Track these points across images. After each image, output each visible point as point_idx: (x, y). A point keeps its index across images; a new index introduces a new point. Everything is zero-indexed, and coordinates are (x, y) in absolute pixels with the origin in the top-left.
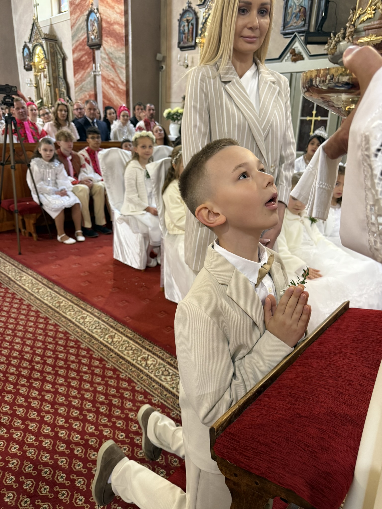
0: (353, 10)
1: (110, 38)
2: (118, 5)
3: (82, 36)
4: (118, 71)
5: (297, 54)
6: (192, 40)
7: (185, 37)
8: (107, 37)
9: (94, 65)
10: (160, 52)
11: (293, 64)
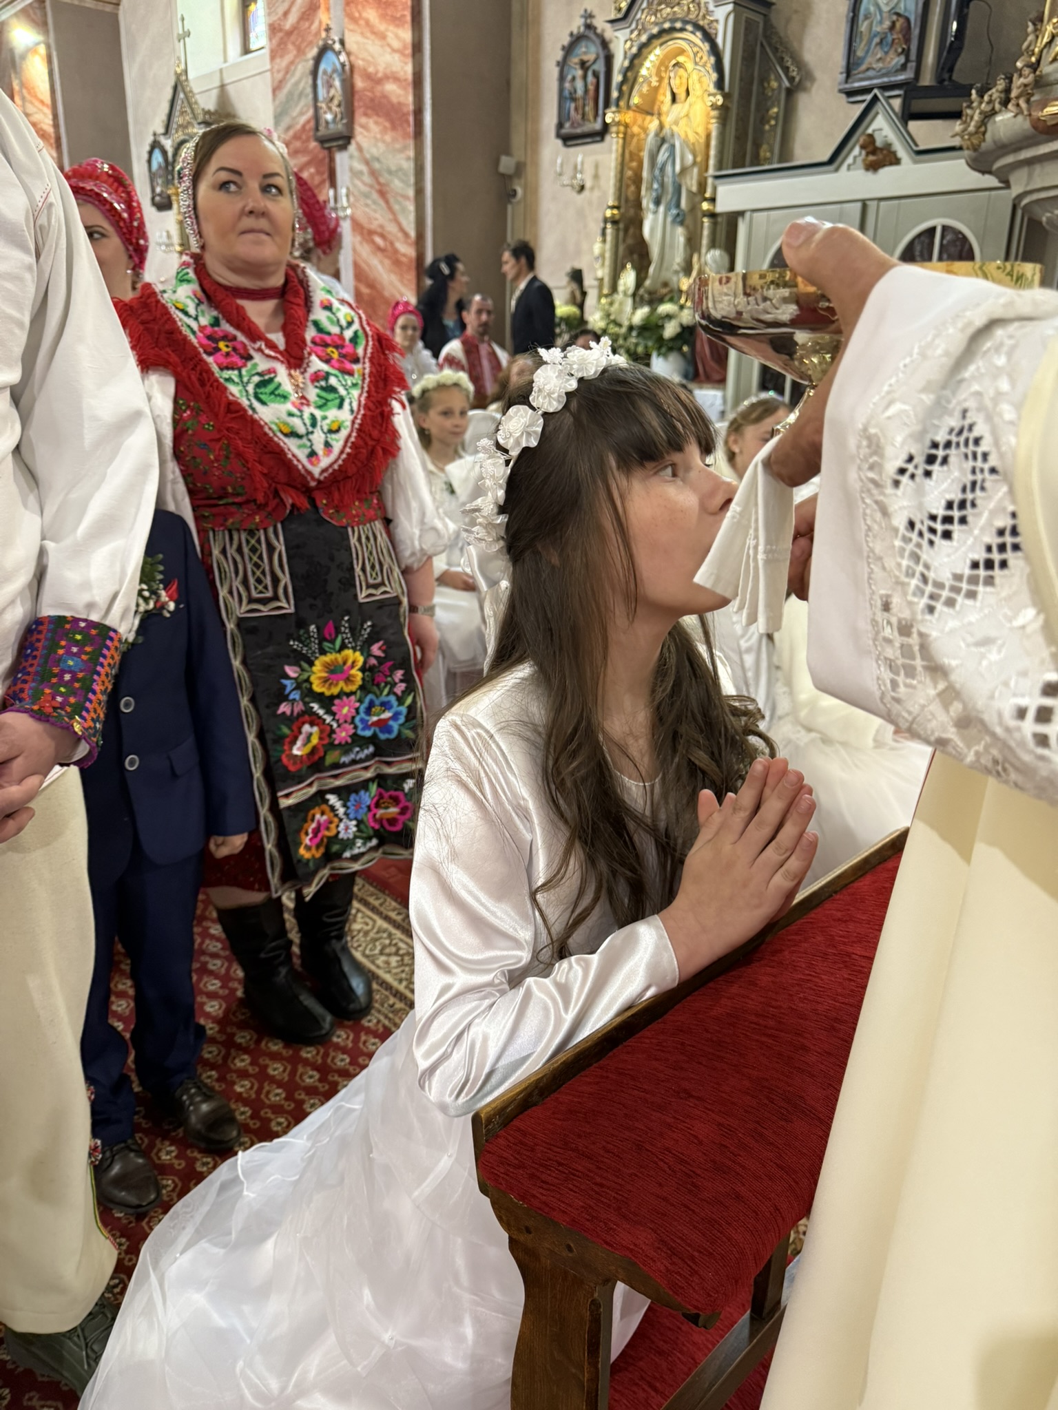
0: (1034, 24)
1: (375, 118)
2: (395, 30)
3: (302, 114)
4: (396, 207)
5: (881, 149)
6: (596, 115)
7: (576, 109)
8: (366, 115)
9: (331, 193)
10: (508, 153)
11: (870, 175)
